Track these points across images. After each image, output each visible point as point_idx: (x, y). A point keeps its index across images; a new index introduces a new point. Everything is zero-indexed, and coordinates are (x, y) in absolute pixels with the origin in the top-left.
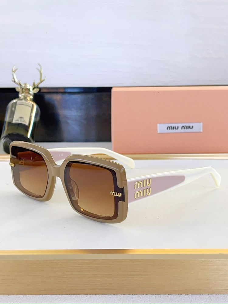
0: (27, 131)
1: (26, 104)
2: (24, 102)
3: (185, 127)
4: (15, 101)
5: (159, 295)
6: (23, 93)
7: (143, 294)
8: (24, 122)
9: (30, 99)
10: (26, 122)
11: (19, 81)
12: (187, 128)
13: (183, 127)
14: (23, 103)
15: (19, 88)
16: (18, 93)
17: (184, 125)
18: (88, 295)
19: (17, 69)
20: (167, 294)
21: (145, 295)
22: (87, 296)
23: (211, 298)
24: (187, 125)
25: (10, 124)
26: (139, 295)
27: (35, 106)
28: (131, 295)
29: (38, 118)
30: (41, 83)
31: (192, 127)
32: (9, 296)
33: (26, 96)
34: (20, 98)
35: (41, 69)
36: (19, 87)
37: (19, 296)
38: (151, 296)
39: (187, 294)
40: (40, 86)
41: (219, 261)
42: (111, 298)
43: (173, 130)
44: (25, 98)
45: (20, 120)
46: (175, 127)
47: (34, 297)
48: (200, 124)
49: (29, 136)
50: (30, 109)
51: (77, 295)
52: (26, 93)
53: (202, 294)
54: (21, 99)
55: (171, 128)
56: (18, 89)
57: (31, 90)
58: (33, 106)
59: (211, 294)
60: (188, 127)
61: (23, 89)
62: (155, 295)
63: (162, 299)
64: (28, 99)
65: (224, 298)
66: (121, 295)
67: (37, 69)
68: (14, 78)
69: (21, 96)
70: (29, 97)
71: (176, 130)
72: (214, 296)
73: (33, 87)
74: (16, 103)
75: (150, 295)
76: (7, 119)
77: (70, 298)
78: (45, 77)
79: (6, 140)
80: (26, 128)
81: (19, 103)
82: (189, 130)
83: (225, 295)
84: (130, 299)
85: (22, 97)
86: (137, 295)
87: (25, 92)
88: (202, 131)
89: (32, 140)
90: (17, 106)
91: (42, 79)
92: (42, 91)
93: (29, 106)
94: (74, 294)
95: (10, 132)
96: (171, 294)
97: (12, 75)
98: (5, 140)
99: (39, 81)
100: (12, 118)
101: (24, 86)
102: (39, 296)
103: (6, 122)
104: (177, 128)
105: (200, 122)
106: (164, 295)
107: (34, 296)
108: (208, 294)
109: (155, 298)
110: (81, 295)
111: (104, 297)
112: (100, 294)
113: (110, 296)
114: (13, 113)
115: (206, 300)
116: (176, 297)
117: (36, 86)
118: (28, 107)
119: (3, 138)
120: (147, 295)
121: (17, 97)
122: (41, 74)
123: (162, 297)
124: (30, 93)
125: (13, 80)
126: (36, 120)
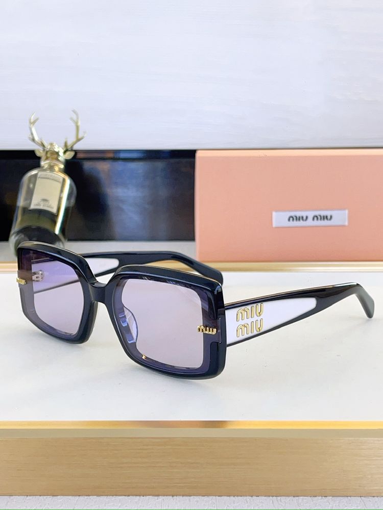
0: (55, 223)
1: (51, 178)
2: (50, 173)
3: (319, 217)
4: (34, 172)
5: (279, 498)
6: (47, 158)
7: (252, 496)
8: (49, 207)
9: (60, 169)
10: (52, 208)
11: (41, 139)
12: (322, 218)
13: (315, 217)
14: (47, 177)
15: (41, 151)
16: (39, 158)
17: (317, 213)
19: (37, 120)
21: (254, 498)
22: (158, 499)
23: (364, 503)
24: (323, 213)
25: (26, 210)
26: (245, 498)
27: (68, 182)
28: (232, 497)
29: (73, 201)
30: (78, 143)
31: (331, 217)
32: (29, 498)
33: (52, 164)
34: (43, 167)
35: (78, 118)
36: (41, 149)
37: (45, 497)
38: (266, 500)
39: (325, 496)
40: (76, 147)
42: (198, 502)
43: (298, 222)
44: (51, 168)
45: (42, 203)
46: (302, 217)
47: (70, 499)
48: (344, 212)
49: (57, 231)
50: (59, 185)
52: (52, 159)
53: (350, 497)
55: (295, 218)
56: (39, 152)
57: (61, 154)
58: (64, 180)
59: (365, 497)
60: (324, 217)
61: (47, 152)
62: (271, 497)
63: (284, 505)
64: (56, 169)
66: (214, 497)
67: (71, 119)
68: (32, 134)
69: (45, 164)
70: (57, 165)
71: (305, 222)
72: (369, 499)
73: (65, 149)
74: (36, 175)
75: (263, 498)
76: (21, 202)
78: (85, 133)
79: (20, 237)
80: (53, 217)
81: (42, 176)
82: (325, 223)
84: (230, 504)
85: (46, 166)
86: (242, 497)
87: (50, 158)
88: (346, 223)
89: (62, 237)
90: (39, 181)
91: (80, 136)
92: (80, 156)
93: (58, 181)
94: (136, 495)
95: (25, 225)
96: (298, 496)
97: (28, 129)
98: (17, 238)
99: (74, 139)
100: (28, 202)
101: (49, 147)
102: (78, 497)
103: (19, 207)
104: (305, 218)
105: (344, 209)
106: (287, 498)
107: (70, 497)
108: (361, 497)
109: (271, 501)
112: (180, 495)
114: (30, 193)
115: (357, 506)
116: (306, 501)
117: (69, 148)
119: (15, 235)
120: (257, 498)
121: (37, 165)
122: (77, 127)
123: (282, 501)
124: (60, 158)
125: (32, 137)
126: (69, 204)
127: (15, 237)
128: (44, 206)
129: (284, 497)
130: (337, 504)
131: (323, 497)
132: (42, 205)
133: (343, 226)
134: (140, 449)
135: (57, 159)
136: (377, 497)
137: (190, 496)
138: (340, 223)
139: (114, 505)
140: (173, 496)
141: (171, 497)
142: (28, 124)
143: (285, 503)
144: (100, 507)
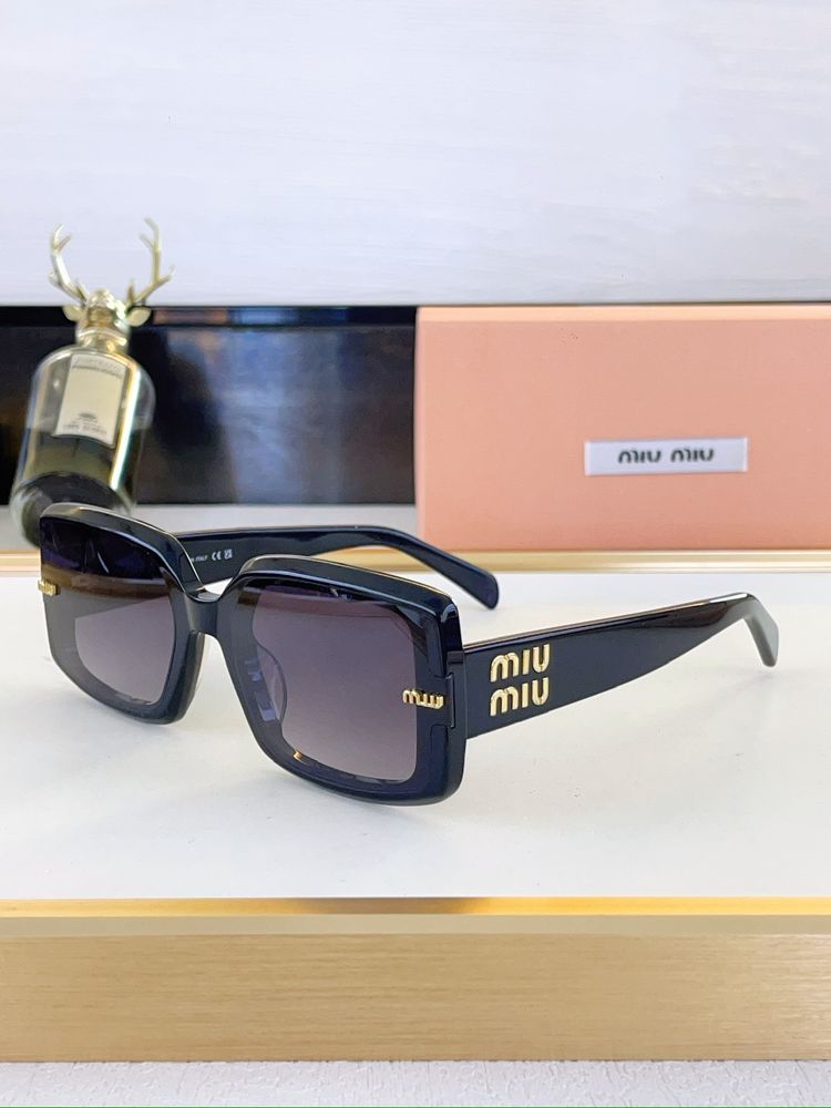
0: (110, 465)
1: (101, 367)
2: (98, 358)
3: (685, 454)
4: (62, 355)
5: (621, 1064)
6: (90, 325)
7: (562, 1061)
8: (97, 431)
9: (118, 347)
10: (104, 432)
11: (76, 281)
12: (692, 455)
13: (678, 454)
14: (92, 364)
15: (78, 309)
16: (73, 324)
17: (681, 445)
18: (365, 1063)
19: (68, 239)
20: (647, 1060)
21: (567, 1063)
22: (359, 1068)
23: (804, 1073)
24: (694, 445)
25: (46, 438)
26: (548, 1064)
27: (137, 375)
28: (519, 1063)
29: (148, 417)
30: (157, 291)
31: (711, 453)
32: (78, 1066)
33: (101, 337)
34: (82, 343)
35: (157, 237)
36: (77, 304)
37: (114, 1064)
38: (592, 1068)
39: (719, 1061)
40: (152, 301)
42: (446, 1073)
43: (640, 464)
44: (100, 345)
45: (81, 423)
46: (649, 454)
47: (169, 1069)
48: (738, 441)
49: (115, 482)
50: (119, 383)
51: (324, 1064)
52: (101, 324)
53: (775, 1060)
54: (85, 345)
55: (633, 455)
56: (73, 311)
57: (121, 314)
58: (128, 373)
59: (806, 1061)
60: (696, 453)
61: (90, 311)
62: (603, 1063)
63: (631, 1079)
64: (111, 347)
66: (481, 1063)
67: (143, 238)
68: (57, 271)
69: (86, 336)
70: (112, 339)
71: (654, 464)
72: (814, 1066)
73: (129, 304)
74: (67, 361)
75: (587, 1063)
76: (35, 421)
77: (298, 1072)
78: (172, 268)
79: (34, 499)
80: (105, 454)
81: (80, 364)
82: (699, 465)
84: (516, 1077)
85: (89, 342)
86: (542, 1063)
87: (97, 324)
88: (745, 468)
89: (126, 499)
90: (73, 374)
91: (161, 276)
92: (160, 318)
93: (117, 376)
94: (313, 1060)
95: (45, 469)
96: (661, 1060)
98: (27, 499)
99: (149, 283)
100: (50, 419)
101: (94, 299)
102: (186, 1064)
103: (30, 430)
104: (654, 455)
105: (738, 436)
106: (638, 1063)
107: (169, 1065)
108: (796, 1060)
109: (605, 1071)
110: (337, 1063)
111: (420, 1069)
112: (406, 1060)
113: (443, 1065)
114: (55, 401)
115: (790, 1082)
116: (679, 1069)
117: (138, 301)
118: (113, 377)
119: (21, 493)
120: (574, 1063)
121: (69, 340)
122: (156, 257)
123: (629, 1071)
124: (119, 324)
125: (55, 278)
126: (140, 424)
127: (23, 496)
128: (85, 428)
129: (632, 1063)
130: (747, 1077)
131: (717, 1063)
132: (82, 426)
133: (738, 473)
134: (321, 960)
135: (112, 326)
137: (429, 1061)
139: (264, 1079)
140: (391, 1061)
141: (387, 1063)
142: (48, 248)
143: (635, 1074)
144: (236, 1084)
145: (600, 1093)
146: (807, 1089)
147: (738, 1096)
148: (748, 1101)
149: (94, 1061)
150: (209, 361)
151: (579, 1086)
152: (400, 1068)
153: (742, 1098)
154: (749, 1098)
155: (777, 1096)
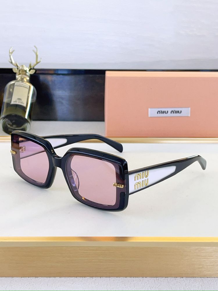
1: (23, 86)
2: (22, 83)
3: (174, 112)
4: (12, 82)
5: (157, 278)
6: (20, 74)
7: (143, 277)
8: (22, 103)
9: (27, 80)
10: (24, 103)
11: (16, 62)
12: (176, 112)
13: (172, 112)
14: (21, 85)
16: (15, 73)
17: (173, 109)
19: (14, 51)
20: (164, 277)
21: (144, 278)
23: (203, 281)
24: (177, 109)
25: (8, 105)
26: (139, 278)
27: (32, 87)
28: (132, 278)
29: (35, 98)
30: (37, 65)
31: (181, 111)
33: (22, 77)
35: (37, 51)
36: (16, 68)
37: (31, 278)
39: (182, 277)
40: (36, 67)
41: (211, 248)
42: (114, 281)
43: (163, 114)
44: (22, 80)
45: (18, 101)
48: (188, 109)
49: (26, 117)
50: (27, 90)
51: (84, 278)
52: (23, 74)
53: (195, 277)
54: (18, 80)
55: (161, 112)
56: (15, 70)
57: (28, 71)
58: (30, 87)
59: (203, 277)
61: (20, 70)
62: (153, 278)
63: (160, 282)
64: (25, 80)
65: (215, 281)
66: (123, 278)
67: (33, 51)
68: (11, 59)
70: (25, 78)
71: (166, 114)
72: (205, 279)
73: (30, 68)
74: (14, 84)
75: (149, 278)
76: (6, 100)
77: (77, 280)
78: (41, 59)
80: (24, 109)
81: (17, 85)
82: (178, 115)
83: (216, 278)
84: (132, 282)
85: (19, 78)
86: (138, 278)
87: (21, 74)
88: (189, 115)
89: (29, 120)
90: (15, 88)
91: (38, 61)
92: (37, 72)
94: (81, 277)
95: (8, 113)
96: (167, 277)
97: (9, 57)
99: (35, 63)
100: (10, 99)
101: (21, 67)
102: (49, 278)
103: (4, 102)
104: (166, 112)
105: (188, 107)
106: (162, 278)
107: (45, 278)
109: (153, 280)
110: (87, 278)
112: (104, 277)
114: (11, 95)
115: (199, 283)
116: (172, 280)
117: (32, 67)
118: (26, 89)
119: (2, 119)
120: (146, 278)
121: (14, 78)
122: (37, 56)
123: (159, 280)
124: (27, 74)
125: (10, 61)
126: (33, 100)
128: (19, 102)
129: (160, 278)
130: (189, 282)
131: (181, 278)
132: (18, 102)
133: (188, 117)
134: (83, 253)
135: (26, 75)
136: (210, 277)
137: (110, 277)
138: (186, 115)
139: (69, 282)
140: (101, 277)
141: (99, 278)
142: (8, 53)
143: (161, 281)
144: (62, 283)
145: (152, 286)
146: (203, 285)
147: (186, 287)
148: (189, 289)
149: (26, 277)
150: (50, 83)
151: (147, 284)
152: (103, 279)
153: (188, 287)
154: (189, 287)
155: (196, 287)
